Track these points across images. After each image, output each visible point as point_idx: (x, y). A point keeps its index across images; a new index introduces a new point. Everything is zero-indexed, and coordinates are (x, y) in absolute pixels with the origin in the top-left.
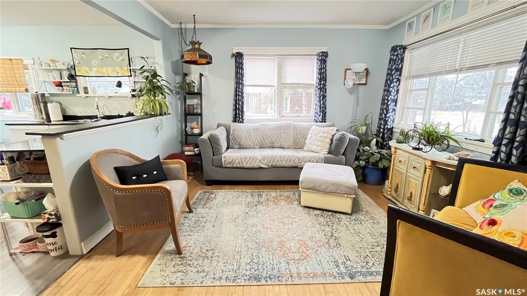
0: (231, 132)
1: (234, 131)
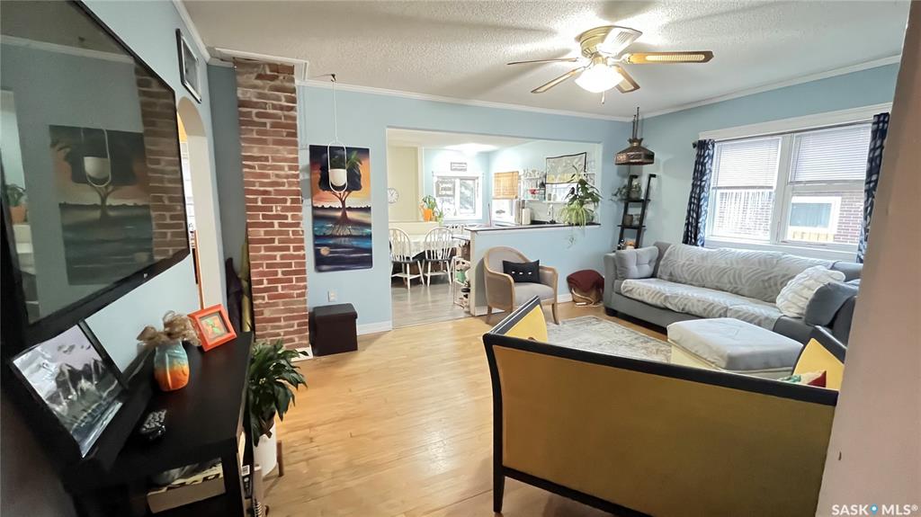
0: (665, 256)
1: (670, 254)
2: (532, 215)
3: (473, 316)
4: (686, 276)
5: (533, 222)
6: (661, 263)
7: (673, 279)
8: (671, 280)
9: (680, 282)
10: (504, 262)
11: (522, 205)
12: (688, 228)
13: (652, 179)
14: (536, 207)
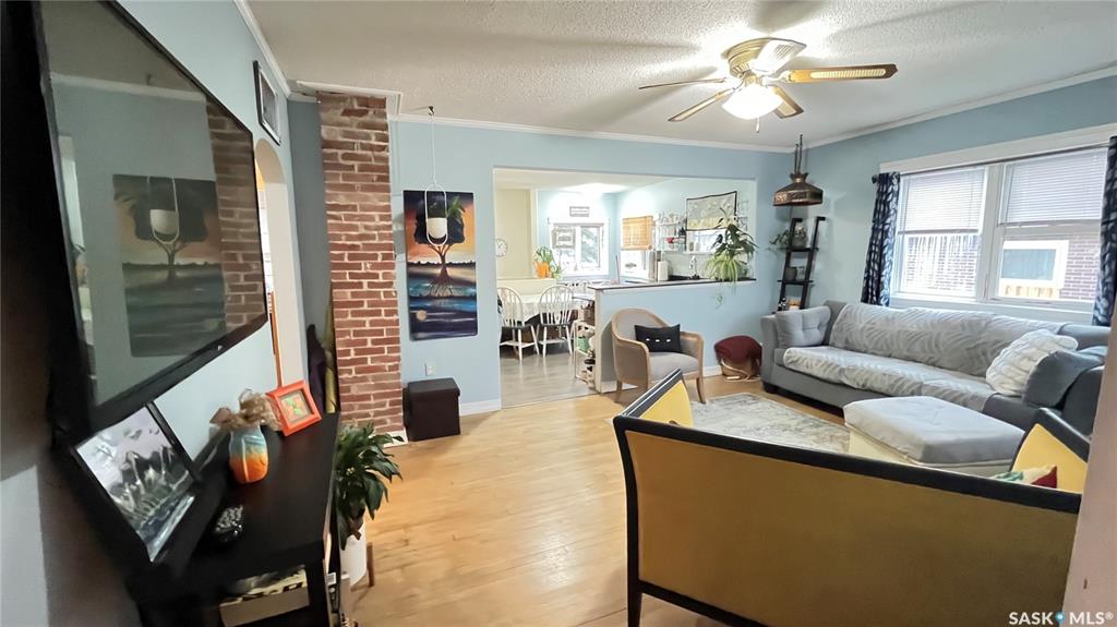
1: (845, 316)
2: (670, 269)
3: (599, 393)
4: (867, 343)
5: (672, 278)
6: (834, 327)
7: (849, 347)
8: (846, 349)
9: (859, 351)
10: (636, 326)
11: (657, 257)
12: (868, 283)
13: (821, 222)
14: (676, 258)
